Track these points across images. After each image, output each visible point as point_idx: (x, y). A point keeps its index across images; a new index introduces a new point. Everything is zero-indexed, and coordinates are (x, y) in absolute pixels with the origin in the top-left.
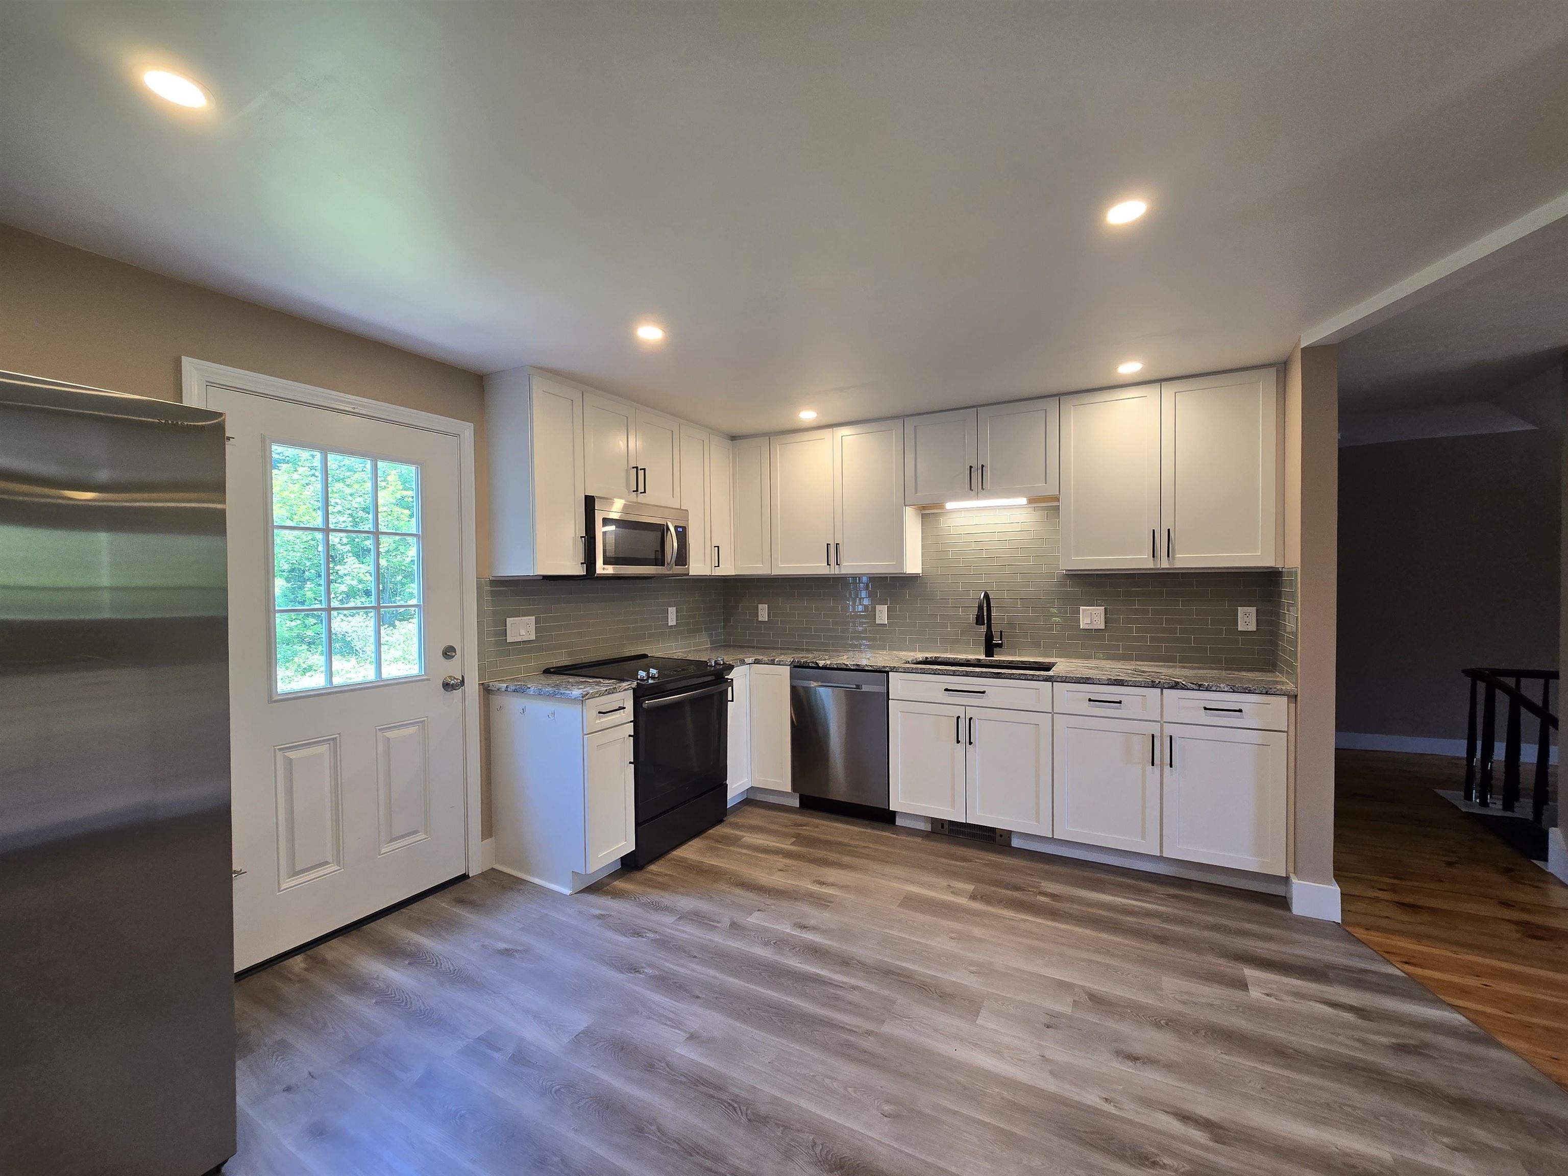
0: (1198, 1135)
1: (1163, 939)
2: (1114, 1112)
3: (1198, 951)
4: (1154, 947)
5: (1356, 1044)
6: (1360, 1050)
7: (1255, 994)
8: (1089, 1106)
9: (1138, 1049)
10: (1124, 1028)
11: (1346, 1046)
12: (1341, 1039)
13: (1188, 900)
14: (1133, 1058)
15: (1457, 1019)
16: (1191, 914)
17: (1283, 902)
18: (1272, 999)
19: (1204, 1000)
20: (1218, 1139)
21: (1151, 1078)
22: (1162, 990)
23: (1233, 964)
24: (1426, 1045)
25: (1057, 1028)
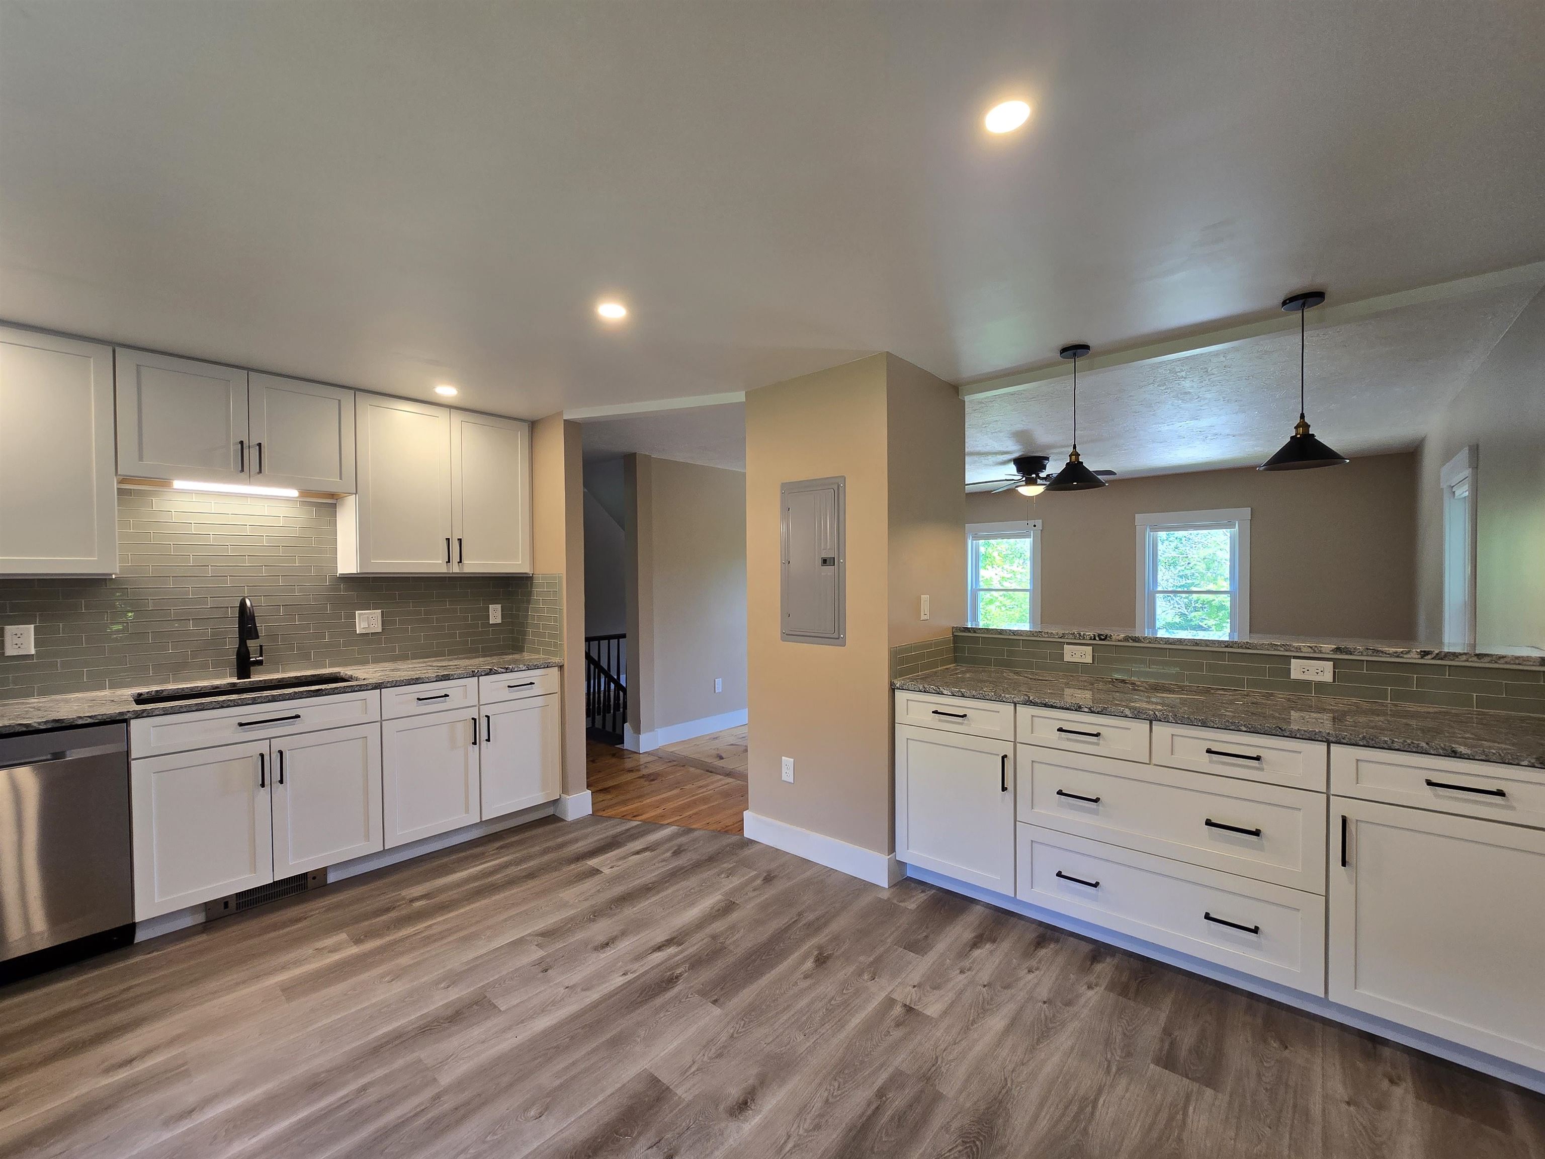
0: (672, 950)
1: (531, 875)
2: (635, 975)
3: (556, 869)
4: (531, 884)
5: (664, 863)
6: (666, 865)
7: (606, 871)
8: (623, 985)
9: (602, 939)
10: (580, 936)
11: (662, 867)
12: (657, 865)
13: (511, 845)
14: (605, 945)
16: (525, 852)
17: (553, 819)
18: (615, 869)
19: (592, 891)
20: (679, 944)
21: (624, 946)
22: (568, 902)
23: (579, 864)
24: (680, 846)
25: (551, 967)
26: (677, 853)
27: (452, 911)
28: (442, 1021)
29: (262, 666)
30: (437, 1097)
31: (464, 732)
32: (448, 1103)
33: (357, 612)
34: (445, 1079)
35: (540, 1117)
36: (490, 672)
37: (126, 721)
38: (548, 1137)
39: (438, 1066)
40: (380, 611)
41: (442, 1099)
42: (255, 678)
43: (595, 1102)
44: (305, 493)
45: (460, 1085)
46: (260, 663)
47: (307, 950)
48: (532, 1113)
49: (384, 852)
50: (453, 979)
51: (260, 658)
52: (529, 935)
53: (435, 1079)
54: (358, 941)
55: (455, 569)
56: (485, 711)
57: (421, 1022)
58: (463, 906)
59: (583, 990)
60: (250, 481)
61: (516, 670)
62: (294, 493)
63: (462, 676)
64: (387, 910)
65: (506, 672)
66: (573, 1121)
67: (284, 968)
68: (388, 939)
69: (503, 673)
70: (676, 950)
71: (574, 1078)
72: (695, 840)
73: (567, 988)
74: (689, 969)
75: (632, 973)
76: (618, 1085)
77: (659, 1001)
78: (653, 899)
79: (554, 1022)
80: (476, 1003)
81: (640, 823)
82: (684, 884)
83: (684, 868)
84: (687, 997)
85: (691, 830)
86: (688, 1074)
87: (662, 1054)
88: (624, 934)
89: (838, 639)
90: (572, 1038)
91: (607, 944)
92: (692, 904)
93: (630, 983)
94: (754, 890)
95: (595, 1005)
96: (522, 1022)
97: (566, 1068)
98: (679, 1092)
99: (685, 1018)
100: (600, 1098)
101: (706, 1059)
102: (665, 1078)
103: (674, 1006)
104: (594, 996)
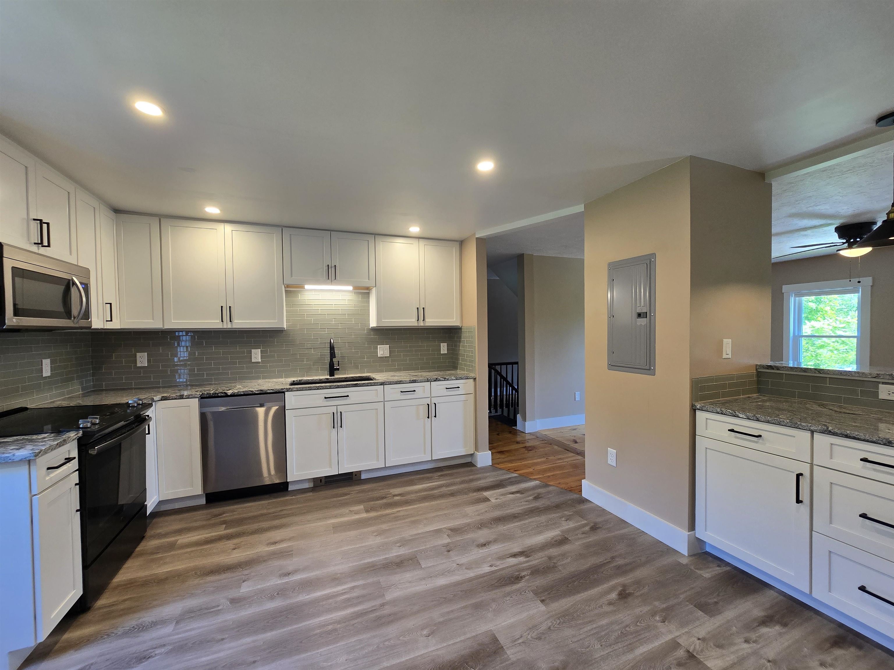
0: (522, 559)
1: (452, 494)
2: (497, 569)
3: (466, 493)
4: (452, 499)
5: (527, 503)
6: (528, 504)
7: (493, 500)
8: (489, 572)
9: (482, 541)
10: (471, 536)
11: (526, 505)
12: (523, 503)
13: (446, 475)
14: (484, 545)
15: (537, 482)
16: (452, 480)
17: (470, 465)
18: (498, 500)
19: (483, 511)
20: (527, 556)
21: (495, 548)
22: (468, 514)
23: (479, 493)
24: (539, 494)
25: (452, 550)
26: (537, 498)
27: (410, 505)
28: (393, 564)
29: (338, 371)
30: (383, 605)
31: (423, 411)
32: (387, 610)
33: (378, 346)
34: (389, 597)
35: (428, 636)
36: (436, 380)
37: (284, 392)
38: (430, 650)
39: (387, 588)
40: (389, 346)
41: (385, 607)
42: (336, 376)
43: (459, 640)
44: (355, 288)
45: (394, 602)
46: (338, 369)
47: (345, 510)
48: (425, 632)
49: (385, 468)
50: (403, 543)
51: (338, 367)
52: (445, 528)
53: (384, 594)
54: (367, 511)
55: (422, 324)
56: (434, 400)
57: (384, 562)
58: (416, 504)
59: (466, 569)
60: (331, 283)
61: (450, 379)
62: (350, 288)
63: (422, 381)
64: (382, 498)
65: (445, 380)
66: (445, 646)
67: (336, 517)
68: (379, 513)
69: (443, 380)
70: (525, 560)
71: (451, 620)
72: (549, 492)
73: (458, 564)
74: (530, 574)
75: (495, 566)
76: (474, 634)
77: (508, 589)
78: (516, 524)
79: (448, 582)
80: (411, 559)
81: (517, 475)
82: (537, 518)
83: (538, 508)
84: (525, 592)
85: (547, 486)
86: (516, 643)
87: (503, 624)
88: (495, 541)
89: (649, 370)
90: (455, 596)
91: (485, 545)
92: (540, 533)
93: (493, 572)
94: (583, 533)
95: (470, 580)
96: (431, 577)
97: (448, 613)
98: (508, 652)
99: (521, 605)
100: (462, 638)
101: (529, 637)
102: (502, 640)
103: (516, 596)
104: (471, 574)
